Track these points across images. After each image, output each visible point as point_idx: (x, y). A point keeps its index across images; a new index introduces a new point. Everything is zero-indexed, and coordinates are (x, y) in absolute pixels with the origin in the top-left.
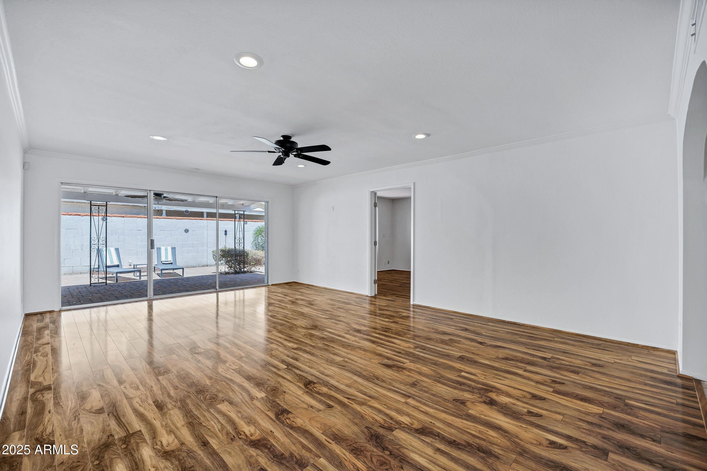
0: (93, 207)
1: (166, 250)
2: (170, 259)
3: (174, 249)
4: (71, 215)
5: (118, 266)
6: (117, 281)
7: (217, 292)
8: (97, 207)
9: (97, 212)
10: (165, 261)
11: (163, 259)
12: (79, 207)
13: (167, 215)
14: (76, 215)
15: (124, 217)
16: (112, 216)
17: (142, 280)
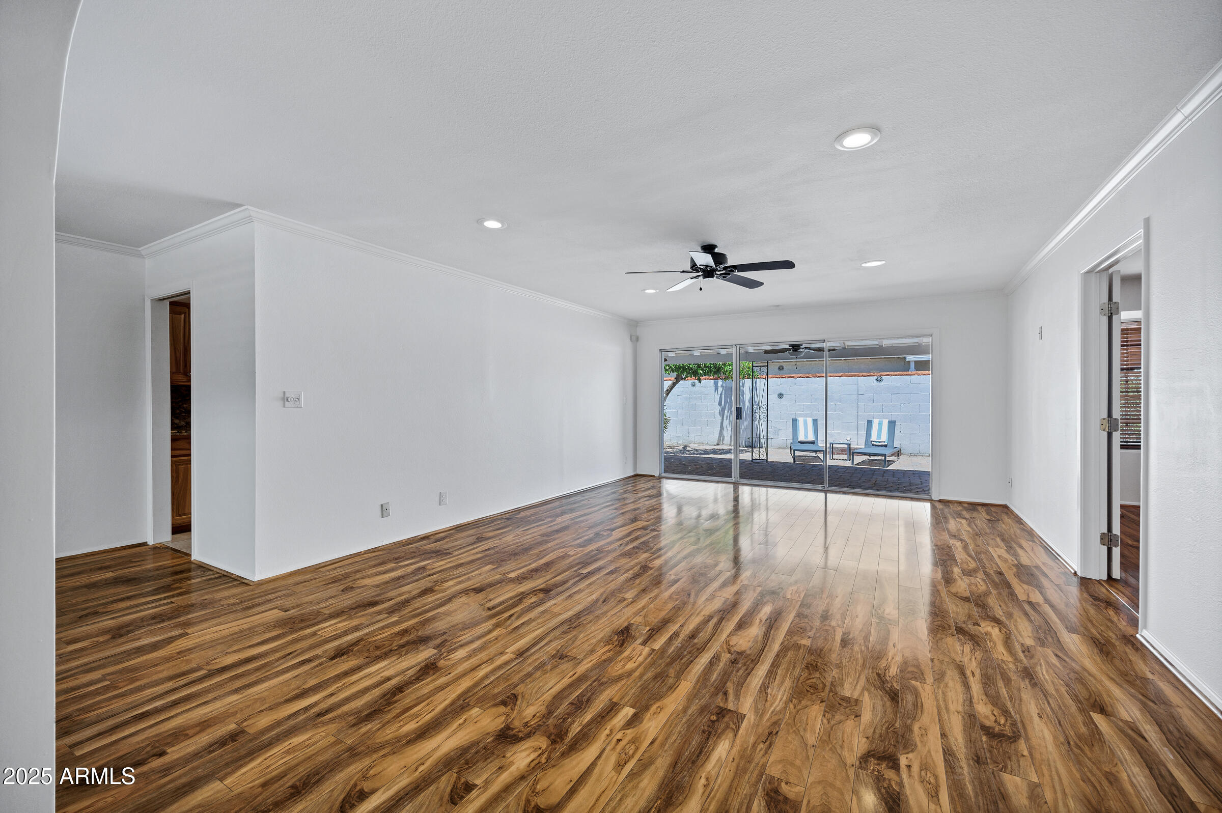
1: (880, 424)
2: (884, 438)
3: (892, 424)
4: (785, 378)
5: (813, 443)
7: (825, 492)
8: (758, 368)
10: (876, 442)
11: (874, 438)
13: (917, 369)
14: (789, 377)
15: (840, 377)
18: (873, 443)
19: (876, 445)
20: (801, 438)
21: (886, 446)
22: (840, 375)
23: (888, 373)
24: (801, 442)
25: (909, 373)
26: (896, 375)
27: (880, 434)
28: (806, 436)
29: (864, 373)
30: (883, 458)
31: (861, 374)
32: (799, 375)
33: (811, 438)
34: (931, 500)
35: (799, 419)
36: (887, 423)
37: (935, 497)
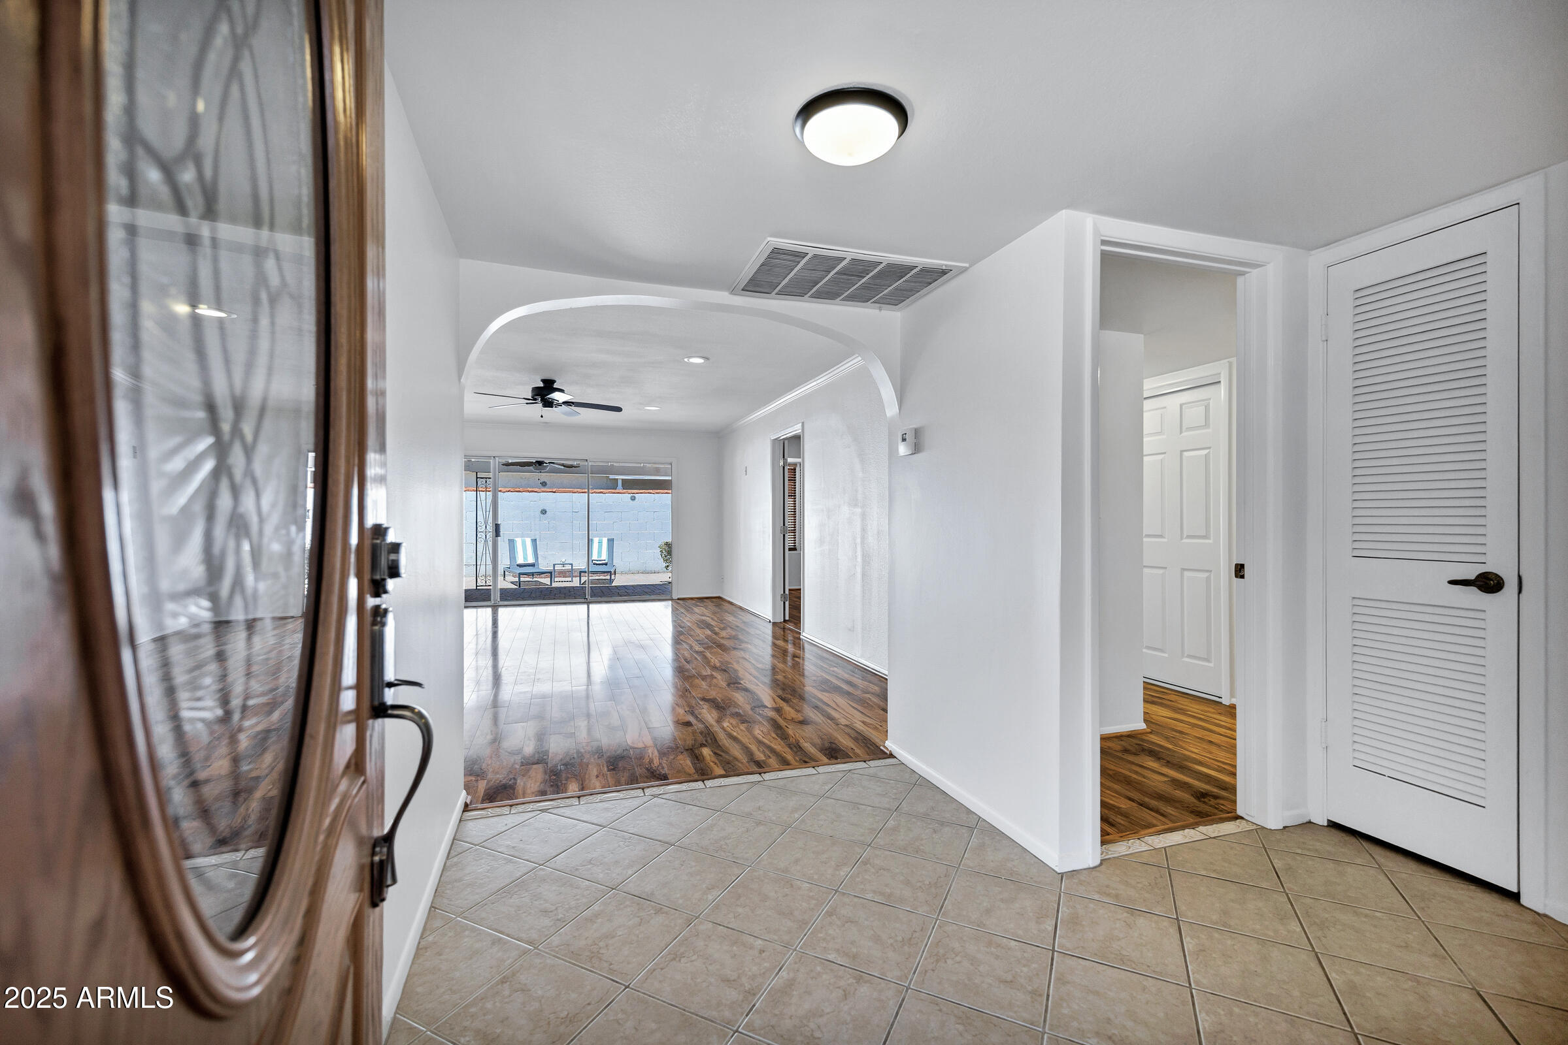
0: (480, 481)
1: (600, 543)
2: (604, 556)
3: (611, 541)
5: (533, 565)
6: (520, 586)
7: (588, 603)
8: (484, 480)
9: (484, 487)
10: (598, 561)
11: (595, 557)
12: (522, 478)
15: (555, 492)
16: (540, 490)
17: (554, 585)
18: (594, 562)
19: (597, 564)
20: (520, 561)
21: (606, 564)
22: (554, 491)
23: (602, 490)
24: (520, 566)
25: (617, 491)
26: (609, 493)
27: (600, 552)
28: (525, 558)
29: (578, 490)
30: (608, 577)
31: (576, 490)
32: (508, 489)
33: (531, 560)
34: (672, 599)
35: (516, 539)
36: (607, 541)
37: (675, 597)
